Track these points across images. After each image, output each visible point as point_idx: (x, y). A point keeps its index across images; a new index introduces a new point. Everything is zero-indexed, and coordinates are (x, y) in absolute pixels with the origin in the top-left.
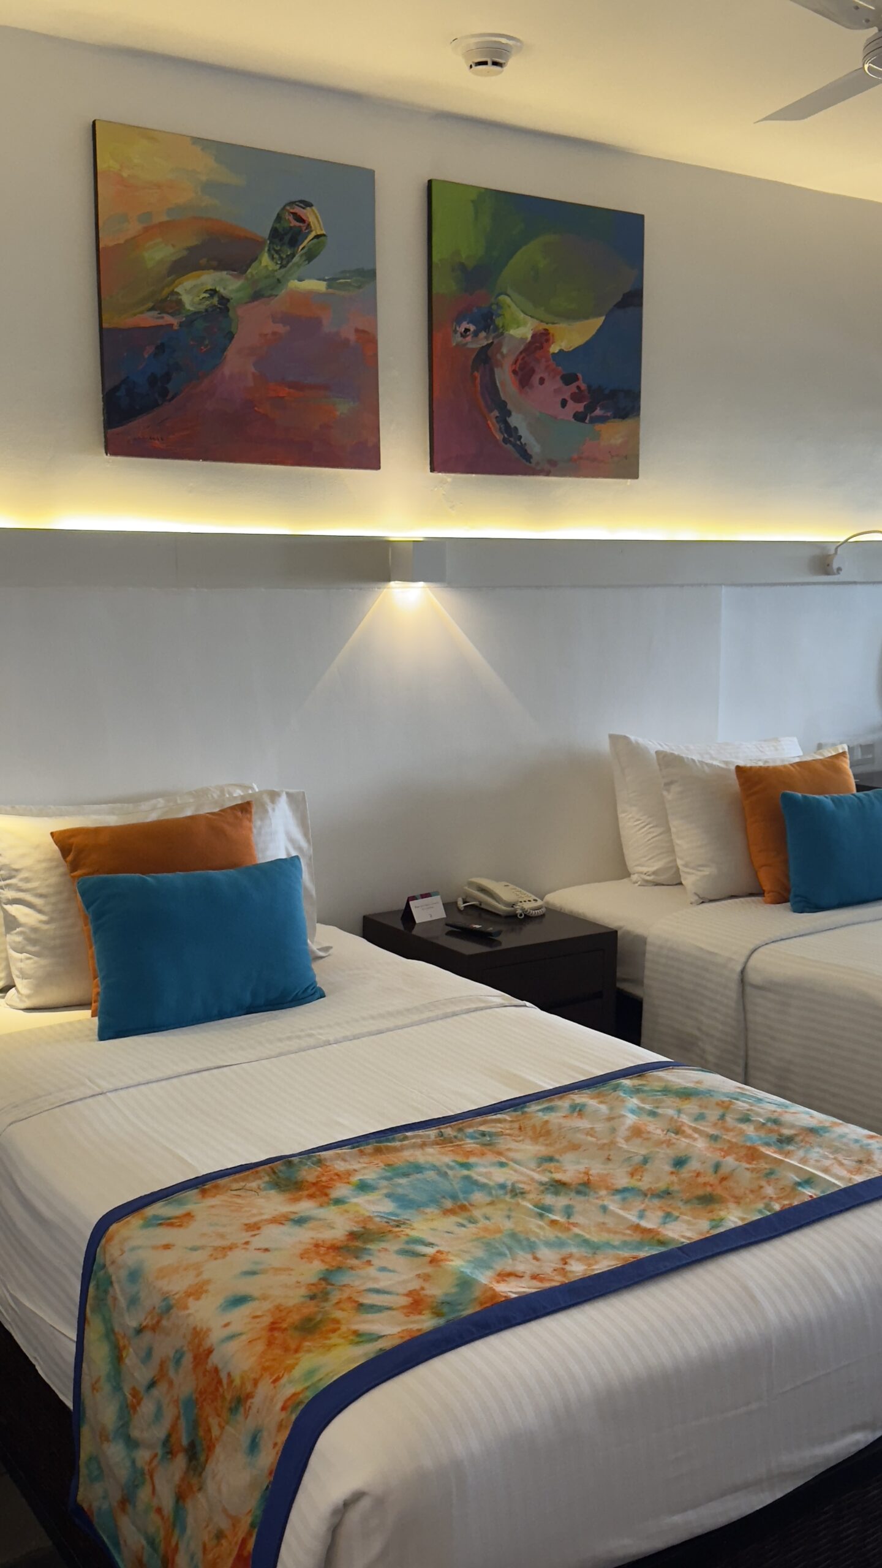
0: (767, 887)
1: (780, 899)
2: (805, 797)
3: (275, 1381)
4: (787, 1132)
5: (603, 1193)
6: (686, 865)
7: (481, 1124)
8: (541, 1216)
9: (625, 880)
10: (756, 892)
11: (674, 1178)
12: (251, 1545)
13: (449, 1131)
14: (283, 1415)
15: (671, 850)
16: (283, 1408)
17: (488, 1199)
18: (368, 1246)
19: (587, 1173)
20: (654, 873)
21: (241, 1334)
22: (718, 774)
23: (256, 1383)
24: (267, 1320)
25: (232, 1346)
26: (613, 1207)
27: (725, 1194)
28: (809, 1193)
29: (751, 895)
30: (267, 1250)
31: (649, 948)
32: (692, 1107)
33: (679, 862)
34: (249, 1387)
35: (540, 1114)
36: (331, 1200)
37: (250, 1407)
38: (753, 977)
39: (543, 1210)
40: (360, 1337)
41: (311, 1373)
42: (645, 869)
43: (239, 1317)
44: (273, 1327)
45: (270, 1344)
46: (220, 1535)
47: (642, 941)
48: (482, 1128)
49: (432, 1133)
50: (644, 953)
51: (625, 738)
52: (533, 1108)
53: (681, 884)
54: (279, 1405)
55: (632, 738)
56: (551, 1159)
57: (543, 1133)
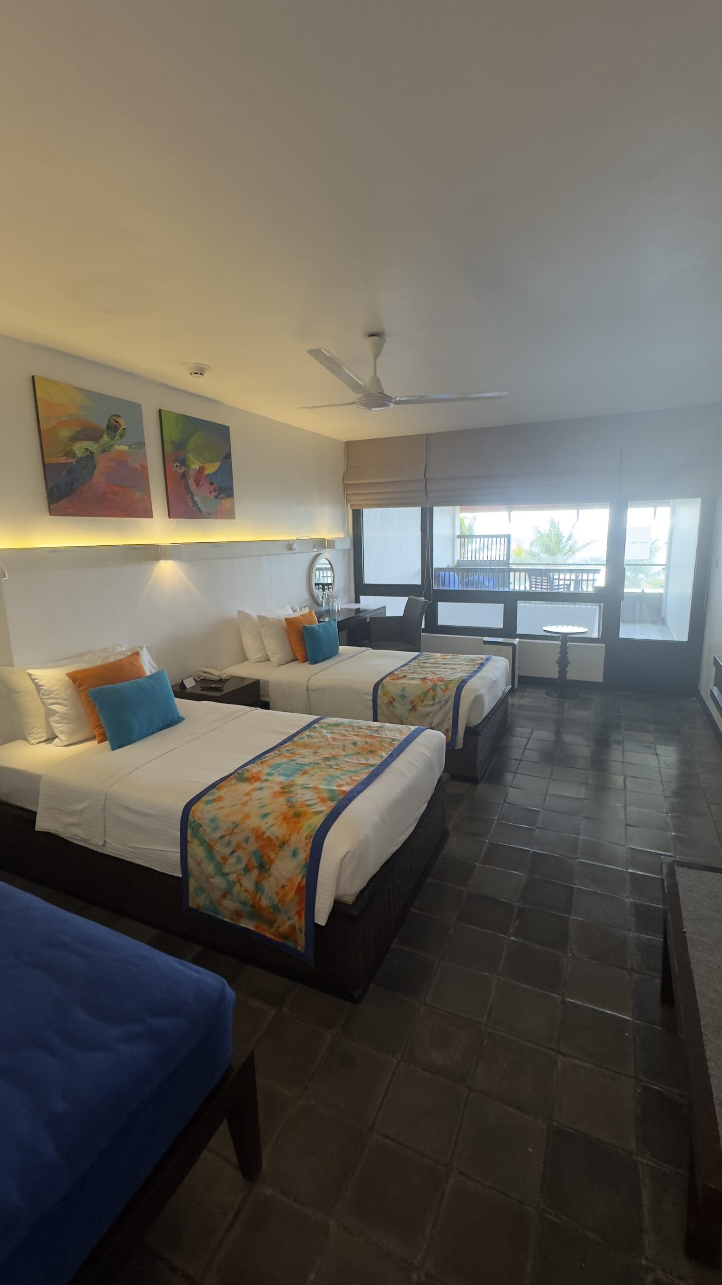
0: (299, 657)
1: (305, 660)
2: (310, 627)
3: (298, 832)
4: (375, 729)
5: (342, 757)
6: (272, 654)
7: (285, 747)
8: (331, 768)
9: (247, 662)
10: (295, 659)
11: (357, 749)
12: (304, 883)
13: (276, 752)
14: (307, 841)
15: (264, 648)
16: (306, 839)
17: (311, 768)
18: (291, 789)
19: (331, 754)
20: (259, 658)
21: (274, 824)
22: (279, 621)
23: (290, 835)
24: (281, 818)
25: (274, 829)
26: (349, 760)
27: (374, 749)
28: (397, 743)
29: (293, 661)
30: (260, 799)
31: (270, 684)
32: (341, 728)
33: (269, 653)
34: (287, 838)
35: (300, 741)
36: (263, 780)
37: (290, 844)
38: (311, 687)
39: (331, 767)
40: (318, 813)
41: (310, 827)
42: (255, 657)
43: (270, 820)
44: (285, 818)
45: (288, 823)
46: (283, 887)
47: (267, 682)
48: (286, 749)
49: (272, 754)
50: (268, 686)
51: (243, 611)
52: (296, 739)
53: (269, 660)
54: (304, 839)
55: (245, 611)
56: (316, 753)
57: (305, 746)
